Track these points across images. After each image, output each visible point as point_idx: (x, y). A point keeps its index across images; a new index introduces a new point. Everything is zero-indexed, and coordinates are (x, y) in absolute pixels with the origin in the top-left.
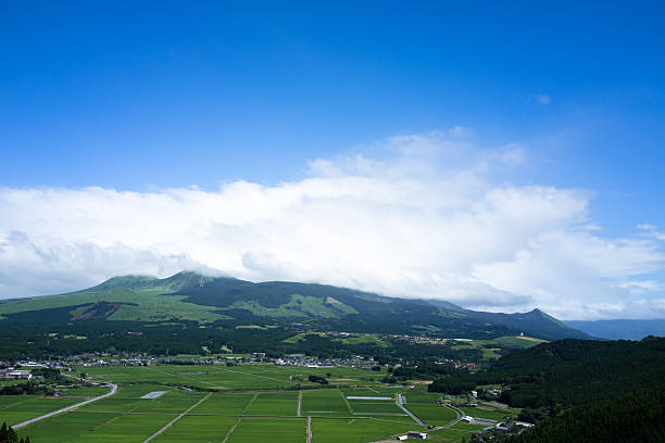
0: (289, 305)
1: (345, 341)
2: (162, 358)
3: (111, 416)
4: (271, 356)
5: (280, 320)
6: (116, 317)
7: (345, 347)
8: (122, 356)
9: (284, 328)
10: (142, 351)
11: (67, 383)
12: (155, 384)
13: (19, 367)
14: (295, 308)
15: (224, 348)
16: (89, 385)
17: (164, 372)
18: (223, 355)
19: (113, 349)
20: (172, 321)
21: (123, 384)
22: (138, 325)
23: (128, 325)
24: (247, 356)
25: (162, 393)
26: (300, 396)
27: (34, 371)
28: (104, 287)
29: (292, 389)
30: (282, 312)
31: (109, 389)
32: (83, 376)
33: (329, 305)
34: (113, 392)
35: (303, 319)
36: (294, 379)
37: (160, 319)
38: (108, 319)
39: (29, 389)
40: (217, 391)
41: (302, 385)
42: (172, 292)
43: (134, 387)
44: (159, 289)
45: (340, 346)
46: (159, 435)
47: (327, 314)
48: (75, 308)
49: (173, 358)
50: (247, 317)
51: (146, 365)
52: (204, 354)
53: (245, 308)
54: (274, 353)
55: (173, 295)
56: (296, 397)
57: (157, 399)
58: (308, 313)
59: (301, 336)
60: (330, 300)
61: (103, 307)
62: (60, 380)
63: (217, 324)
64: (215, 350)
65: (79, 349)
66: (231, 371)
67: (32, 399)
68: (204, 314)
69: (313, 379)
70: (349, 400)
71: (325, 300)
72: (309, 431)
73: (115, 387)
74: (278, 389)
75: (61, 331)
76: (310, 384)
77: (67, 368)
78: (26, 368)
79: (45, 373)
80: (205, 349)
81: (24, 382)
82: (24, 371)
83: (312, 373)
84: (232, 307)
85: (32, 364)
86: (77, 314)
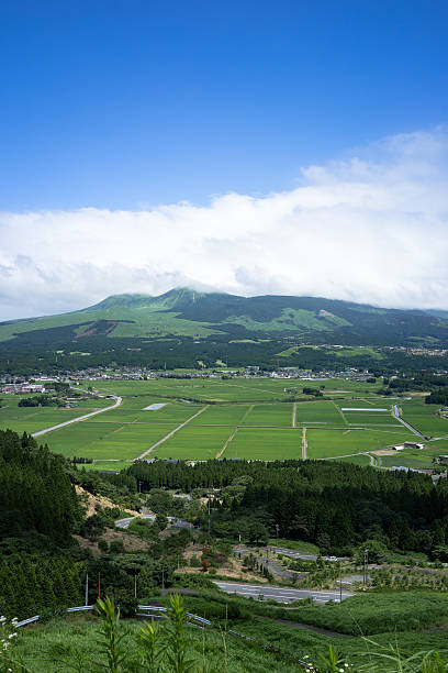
0: (280, 319)
1: (339, 354)
2: (160, 372)
3: (117, 426)
4: (265, 370)
5: (273, 334)
6: (115, 334)
7: (339, 360)
8: (123, 371)
9: (277, 342)
10: (141, 366)
11: (77, 395)
12: (156, 397)
13: (33, 382)
14: (287, 322)
15: (219, 362)
16: (96, 398)
17: (163, 385)
18: (218, 369)
19: (115, 364)
20: (166, 337)
21: (126, 397)
22: (136, 341)
23: (125, 342)
24: (242, 370)
25: (163, 404)
26: (295, 409)
27: (47, 385)
28: (103, 305)
29: (286, 401)
30: (274, 325)
31: (115, 401)
32: (90, 389)
33: (322, 318)
34: (118, 404)
35: (294, 333)
36: (288, 391)
37: (156, 335)
38: (108, 336)
39: (43, 401)
40: (213, 403)
41: (297, 397)
42: (166, 308)
43: (137, 399)
44: (155, 307)
45: (333, 358)
46: (162, 444)
47: (321, 327)
48: (77, 326)
49: (171, 373)
50: (239, 331)
51: (146, 379)
52: (199, 368)
53: (238, 322)
54: (266, 366)
55: (166, 312)
56: (291, 409)
57: (158, 411)
58: (299, 326)
59: (294, 349)
60: (324, 313)
61: (104, 325)
62: (70, 394)
63: (211, 339)
64: (210, 365)
65: (84, 365)
66: (226, 384)
67: (47, 410)
68: (197, 330)
69: (307, 391)
70: (344, 412)
71: (318, 313)
72: (304, 440)
73: (120, 399)
74: (272, 401)
75: (67, 347)
76: (304, 396)
77: (79, 382)
78: (39, 383)
79: (57, 386)
80: (200, 363)
81: (39, 395)
82: (38, 385)
83: (307, 385)
84: (224, 322)
85: (44, 379)
86: (80, 332)
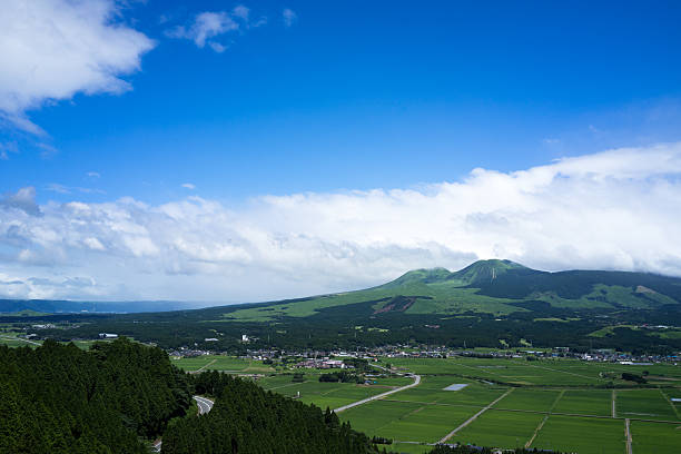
0: (590, 296)
1: (663, 335)
2: (460, 351)
3: (417, 406)
4: (575, 351)
5: (582, 312)
6: (412, 310)
7: (664, 342)
8: (421, 348)
9: (588, 321)
10: (440, 344)
11: (375, 372)
12: (456, 376)
13: (332, 357)
14: (599, 299)
15: (523, 342)
16: (395, 376)
17: (463, 364)
18: (522, 349)
19: (413, 341)
20: (465, 314)
21: (425, 375)
22: (434, 318)
23: (423, 318)
24: (549, 351)
25: (463, 386)
26: (614, 396)
27: (346, 361)
28: (401, 281)
29: (603, 387)
30: (584, 302)
31: (413, 380)
32: (388, 366)
33: (640, 295)
34: (417, 383)
35: (605, 311)
36: (605, 376)
37: (454, 312)
38: (407, 312)
39: (342, 377)
40: (519, 386)
41: (615, 383)
42: (466, 284)
43: (437, 379)
44: (451, 282)
45: (657, 340)
46: (464, 429)
47: (640, 305)
48: (375, 302)
49: (471, 352)
50: (544, 308)
51: (445, 357)
52: (502, 347)
53: (542, 298)
54: (578, 347)
55: (465, 287)
56: (609, 396)
57: (459, 392)
58: (615, 304)
59: (609, 329)
60: (641, 289)
61: (401, 301)
62: (368, 370)
63: (513, 316)
64: (514, 344)
65: (382, 342)
66: (533, 366)
67: (347, 386)
68: (499, 307)
69: (626, 377)
70: (675, 403)
71: (635, 289)
72: (627, 433)
73: (418, 377)
74: (586, 386)
75: (367, 323)
76: (624, 382)
77: (376, 358)
78: (339, 358)
79: (356, 362)
80: (503, 342)
81: (338, 371)
82: (337, 360)
83: (626, 370)
84: (527, 299)
85: (343, 354)
86: (377, 308)
